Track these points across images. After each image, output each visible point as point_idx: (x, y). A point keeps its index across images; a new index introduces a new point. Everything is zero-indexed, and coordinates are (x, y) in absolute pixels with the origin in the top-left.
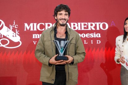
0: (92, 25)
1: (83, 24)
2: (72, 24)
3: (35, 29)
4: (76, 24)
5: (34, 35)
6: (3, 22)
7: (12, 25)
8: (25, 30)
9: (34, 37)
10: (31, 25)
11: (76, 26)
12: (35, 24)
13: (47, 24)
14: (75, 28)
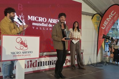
1: (56, 20)
2: (51, 19)
3: (34, 20)
4: (53, 20)
5: (33, 23)
8: (28, 19)
9: (33, 25)
10: (32, 17)
11: (53, 21)
12: (34, 17)
13: (40, 18)
14: (52, 22)
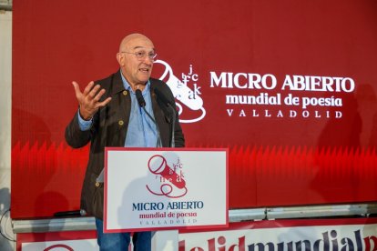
0: (328, 81)
1: (313, 78)
2: (295, 77)
3: (230, 86)
4: (302, 78)
5: (228, 97)
6: (168, 68)
7: (187, 75)
8: (212, 86)
9: (228, 102)
10: (223, 75)
11: (302, 82)
12: (230, 74)
13: (251, 76)
14: (299, 86)
